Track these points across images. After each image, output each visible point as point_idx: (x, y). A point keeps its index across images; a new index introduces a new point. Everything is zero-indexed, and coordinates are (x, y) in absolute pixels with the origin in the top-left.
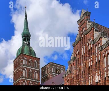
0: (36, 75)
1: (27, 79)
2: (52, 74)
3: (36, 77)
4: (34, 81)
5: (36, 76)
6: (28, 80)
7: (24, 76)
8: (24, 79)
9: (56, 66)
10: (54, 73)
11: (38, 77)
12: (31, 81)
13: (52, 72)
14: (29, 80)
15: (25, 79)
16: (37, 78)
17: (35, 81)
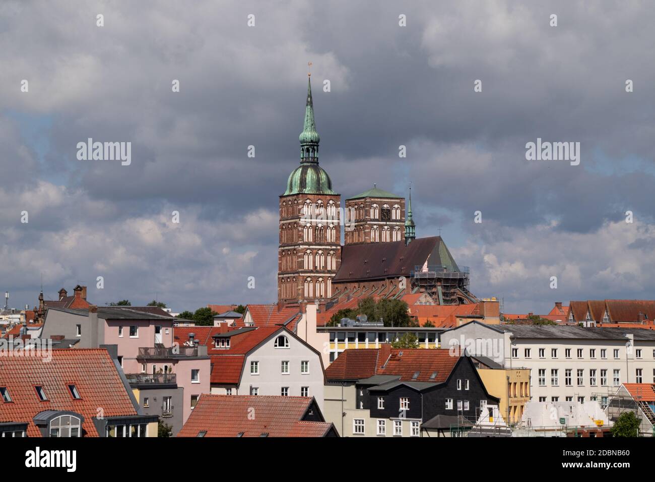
0: (331, 234)
1: (311, 247)
2: (369, 224)
3: (331, 238)
4: (327, 247)
5: (331, 236)
6: (313, 248)
7: (306, 240)
8: (305, 248)
9: (381, 204)
10: (375, 220)
11: (336, 237)
12: (320, 249)
13: (371, 220)
14: (316, 249)
15: (307, 247)
16: (334, 240)
17: (329, 247)
